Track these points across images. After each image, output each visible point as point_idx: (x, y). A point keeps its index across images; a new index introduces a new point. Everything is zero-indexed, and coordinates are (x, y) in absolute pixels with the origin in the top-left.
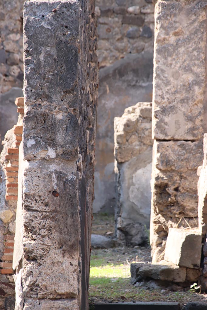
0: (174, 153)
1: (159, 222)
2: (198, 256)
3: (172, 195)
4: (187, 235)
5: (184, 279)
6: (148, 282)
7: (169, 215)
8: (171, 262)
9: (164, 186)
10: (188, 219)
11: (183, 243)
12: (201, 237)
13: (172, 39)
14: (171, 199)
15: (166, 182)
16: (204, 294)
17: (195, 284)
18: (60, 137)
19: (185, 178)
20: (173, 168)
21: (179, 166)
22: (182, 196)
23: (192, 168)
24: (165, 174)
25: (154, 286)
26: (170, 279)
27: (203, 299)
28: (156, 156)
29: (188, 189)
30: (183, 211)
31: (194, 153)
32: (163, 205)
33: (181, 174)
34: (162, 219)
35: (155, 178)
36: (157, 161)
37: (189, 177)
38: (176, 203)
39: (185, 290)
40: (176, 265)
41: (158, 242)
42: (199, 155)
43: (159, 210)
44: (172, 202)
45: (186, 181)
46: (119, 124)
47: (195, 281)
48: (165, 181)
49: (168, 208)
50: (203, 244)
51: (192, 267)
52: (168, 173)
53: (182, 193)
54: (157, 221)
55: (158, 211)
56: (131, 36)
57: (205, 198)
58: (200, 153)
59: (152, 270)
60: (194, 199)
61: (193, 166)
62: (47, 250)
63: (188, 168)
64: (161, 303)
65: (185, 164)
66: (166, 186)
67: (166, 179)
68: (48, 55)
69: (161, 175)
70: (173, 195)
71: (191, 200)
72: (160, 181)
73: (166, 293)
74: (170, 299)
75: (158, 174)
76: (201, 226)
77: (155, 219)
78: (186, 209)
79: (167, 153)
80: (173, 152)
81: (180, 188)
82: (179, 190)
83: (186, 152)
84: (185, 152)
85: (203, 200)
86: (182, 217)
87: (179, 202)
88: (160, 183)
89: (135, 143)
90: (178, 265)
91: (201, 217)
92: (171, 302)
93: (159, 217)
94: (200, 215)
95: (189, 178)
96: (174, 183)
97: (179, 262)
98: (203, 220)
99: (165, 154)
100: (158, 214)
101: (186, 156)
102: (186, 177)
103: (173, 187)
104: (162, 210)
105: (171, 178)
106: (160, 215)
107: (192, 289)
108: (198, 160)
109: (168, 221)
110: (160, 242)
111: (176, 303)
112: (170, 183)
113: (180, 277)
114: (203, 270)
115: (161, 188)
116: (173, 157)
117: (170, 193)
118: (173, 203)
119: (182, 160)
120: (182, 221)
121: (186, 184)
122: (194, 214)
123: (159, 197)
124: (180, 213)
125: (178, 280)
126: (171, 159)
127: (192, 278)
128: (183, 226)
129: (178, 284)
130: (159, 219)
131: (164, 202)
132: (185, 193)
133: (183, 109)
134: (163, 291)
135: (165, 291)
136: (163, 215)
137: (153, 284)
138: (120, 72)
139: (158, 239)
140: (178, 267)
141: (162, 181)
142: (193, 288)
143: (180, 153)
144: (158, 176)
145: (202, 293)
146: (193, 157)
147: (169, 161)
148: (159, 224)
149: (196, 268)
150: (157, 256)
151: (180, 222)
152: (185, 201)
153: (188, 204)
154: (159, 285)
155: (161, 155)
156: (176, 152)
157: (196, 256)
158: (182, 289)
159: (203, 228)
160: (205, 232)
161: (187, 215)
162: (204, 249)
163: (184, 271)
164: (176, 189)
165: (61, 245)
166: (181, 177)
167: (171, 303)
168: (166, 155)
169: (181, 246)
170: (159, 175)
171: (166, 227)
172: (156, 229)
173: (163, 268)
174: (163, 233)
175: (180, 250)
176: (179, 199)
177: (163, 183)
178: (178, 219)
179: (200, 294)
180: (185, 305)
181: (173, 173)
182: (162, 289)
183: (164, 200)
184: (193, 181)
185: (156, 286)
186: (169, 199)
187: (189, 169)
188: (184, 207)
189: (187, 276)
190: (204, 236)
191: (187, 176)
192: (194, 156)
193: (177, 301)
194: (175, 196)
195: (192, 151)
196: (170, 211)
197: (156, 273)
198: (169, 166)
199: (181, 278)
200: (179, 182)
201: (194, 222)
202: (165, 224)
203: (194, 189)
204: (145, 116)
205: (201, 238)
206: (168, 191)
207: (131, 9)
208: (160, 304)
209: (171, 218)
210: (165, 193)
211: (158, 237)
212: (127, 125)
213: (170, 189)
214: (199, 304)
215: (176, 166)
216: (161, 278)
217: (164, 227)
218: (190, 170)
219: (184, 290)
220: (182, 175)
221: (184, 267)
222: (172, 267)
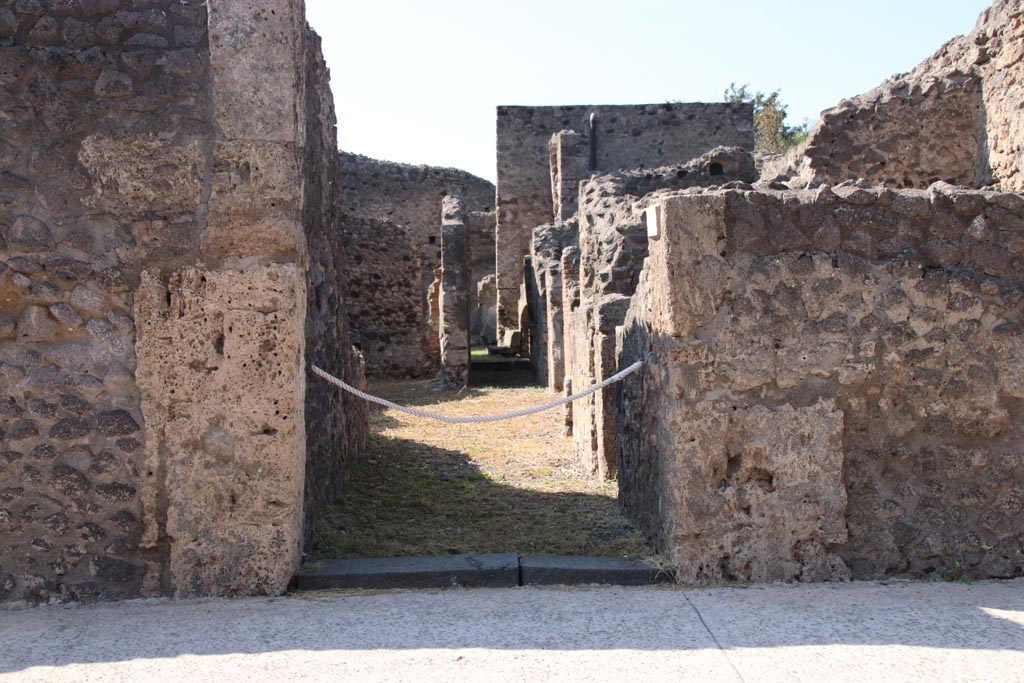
3: (506, 315)
6: (496, 354)
10: (514, 325)
12: (520, 333)
13: (504, 242)
18: (458, 281)
19: (513, 307)
24: (503, 305)
28: (499, 296)
33: (510, 305)
34: (502, 326)
44: (507, 318)
46: (480, 285)
49: (505, 321)
51: (516, 346)
56: (484, 244)
62: (454, 329)
63: (513, 302)
65: (512, 300)
67: (503, 307)
68: (452, 246)
69: (501, 305)
71: (515, 317)
80: (507, 295)
84: (512, 294)
87: (510, 318)
89: (488, 295)
101: (513, 296)
103: (507, 311)
109: (505, 327)
115: (502, 312)
116: (506, 297)
119: (511, 298)
131: (503, 319)
132: (513, 314)
133: (510, 274)
138: (479, 261)
140: (510, 347)
143: (510, 295)
153: (514, 319)
155: (501, 296)
164: (509, 312)
165: (459, 326)
168: (504, 296)
172: (500, 332)
174: (503, 333)
176: (510, 316)
188: (512, 320)
191: (513, 305)
194: (508, 315)
195: (516, 294)
198: (505, 301)
200: (510, 309)
203: (516, 311)
204: (493, 281)
207: (484, 230)
209: (507, 325)
212: (484, 285)
213: (505, 312)
216: (502, 352)
221: (513, 347)
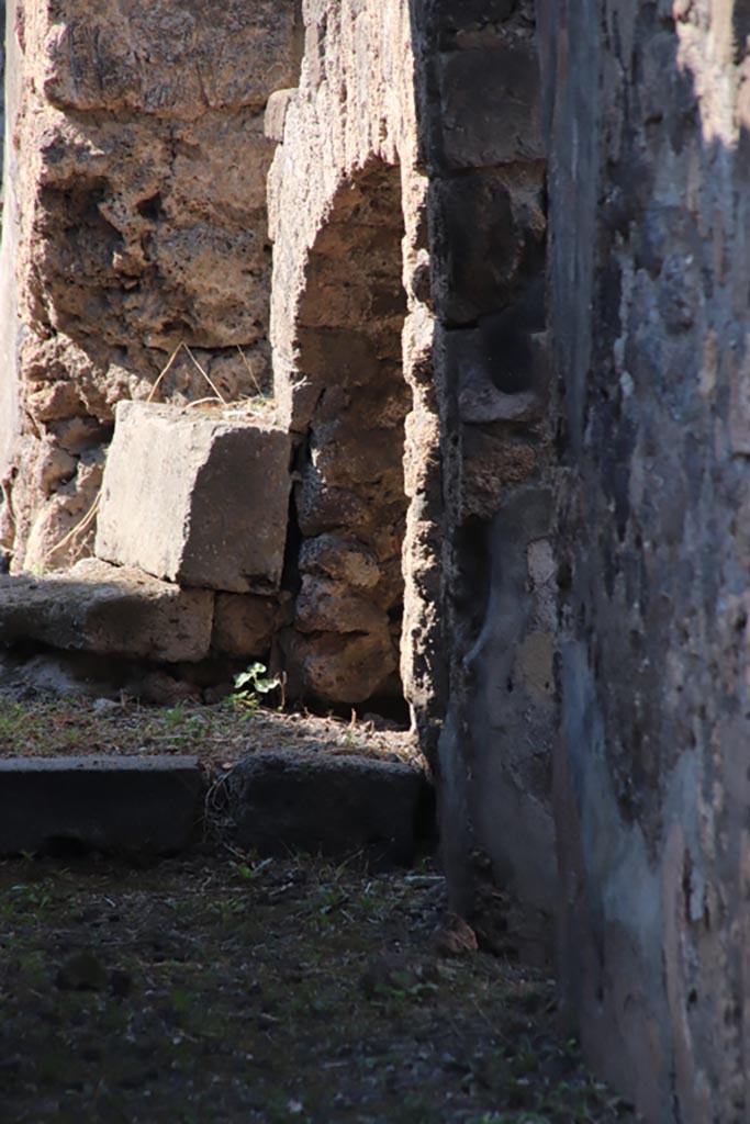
0: (136, 21)
1: (62, 373)
2: (272, 536)
3: (128, 240)
4: (220, 433)
5: (204, 648)
6: (22, 664)
7: (115, 335)
8: (137, 565)
9: (90, 193)
10: (209, 357)
11: (203, 473)
12: (289, 440)
14: (126, 255)
15: (99, 168)
16: (304, 716)
17: (258, 668)
19: (194, 152)
20: (132, 98)
21: (165, 87)
22: (181, 241)
23: (229, 101)
24: (91, 128)
25: (53, 683)
26: (137, 646)
27: (307, 738)
29: (210, 208)
30: (184, 318)
31: (235, 25)
32: (81, 287)
33: (172, 130)
34: (76, 359)
35: (44, 150)
36: (48, 64)
37: (212, 144)
38: (147, 280)
39: (208, 698)
40: (167, 579)
41: (55, 471)
42: (258, 31)
43: (59, 310)
44: (129, 272)
45: (199, 166)
47: (256, 653)
48: (95, 164)
49: (106, 304)
50: (296, 476)
51: (243, 586)
52: (107, 126)
53: (178, 228)
54: (49, 368)
55: (53, 317)
57: (310, 252)
58: (263, 25)
59: (47, 604)
60: (239, 256)
61: (233, 90)
63: (206, 103)
64: (112, 759)
65: (191, 81)
66: (101, 189)
67: (98, 157)
69: (74, 135)
70: (136, 237)
71: (221, 263)
72: (68, 166)
73: (118, 713)
74: (148, 742)
75: (57, 130)
76: (284, 389)
77: (36, 359)
78: (196, 306)
79: (100, 19)
80: (131, 18)
81: (167, 202)
82: (163, 212)
83: (198, 18)
84: (192, 20)
85: (301, 259)
86: (175, 346)
87: (164, 272)
88: (66, 175)
90: (173, 578)
91: (290, 347)
92: (157, 752)
93: (61, 349)
94: (282, 333)
95: (212, 152)
96: (139, 177)
97: (182, 566)
98: (298, 362)
99: (93, 25)
100: (53, 333)
101: (198, 38)
102: (196, 148)
103: (132, 199)
104: (74, 312)
105: (121, 149)
106: (62, 338)
107: (244, 694)
108: (255, 58)
109: (107, 368)
110: (66, 469)
111: (189, 761)
112: (116, 177)
113: (182, 637)
114: (294, 598)
115: (75, 203)
116: (129, 43)
117: (121, 227)
118: (133, 278)
119: (177, 60)
120: (176, 365)
121: (196, 182)
122: (238, 328)
123: (64, 247)
124: (168, 328)
125: (175, 651)
126: (121, 52)
127: (243, 639)
128: (185, 393)
129: (173, 670)
130: (58, 355)
131: (88, 271)
132: (190, 227)
134: (102, 704)
135: (112, 704)
136: (81, 340)
137: (49, 675)
139: (52, 454)
140: (176, 588)
141: (80, 167)
142: (249, 686)
143: (166, 24)
144: (60, 140)
145: (288, 710)
146: (232, 42)
147: (114, 63)
148: (59, 383)
149: (262, 591)
150: (51, 538)
151: (168, 372)
152: (192, 266)
153: (213, 281)
154: (78, 679)
155: (69, 32)
156: (145, 17)
157: (265, 534)
158: (191, 693)
159: (298, 396)
160: (308, 417)
161: (205, 334)
162: (298, 500)
163: (206, 606)
164: (151, 209)
166: (174, 147)
167: (160, 762)
168: (97, 31)
169: (187, 487)
170: (64, 134)
171: (96, 397)
172: (43, 407)
173: (102, 594)
174: (77, 426)
175: (184, 508)
176: (165, 256)
177: (84, 174)
178: (156, 357)
179: (278, 718)
180: (227, 766)
181: (132, 126)
182: (94, 697)
183: (87, 263)
184: (231, 168)
185: (65, 685)
186: (117, 257)
187: (212, 104)
188: (187, 299)
189: (215, 633)
190: (302, 438)
191: (202, 139)
192: (238, 39)
193: (186, 751)
194: (146, 240)
195: (228, 15)
196: (120, 319)
197: (66, 619)
198: (115, 89)
199: (191, 641)
200: (166, 170)
201: (235, 368)
202: (90, 378)
203: (236, 205)
205: (289, 447)
206: (108, 216)
208: (112, 767)
209: (123, 349)
210: (95, 228)
211: (55, 444)
213: (117, 205)
214: (298, 762)
215: (145, 88)
216: (94, 641)
217: (83, 397)
218: (215, 110)
219: (202, 696)
220: (178, 134)
221: (205, 587)
222: (144, 590)
